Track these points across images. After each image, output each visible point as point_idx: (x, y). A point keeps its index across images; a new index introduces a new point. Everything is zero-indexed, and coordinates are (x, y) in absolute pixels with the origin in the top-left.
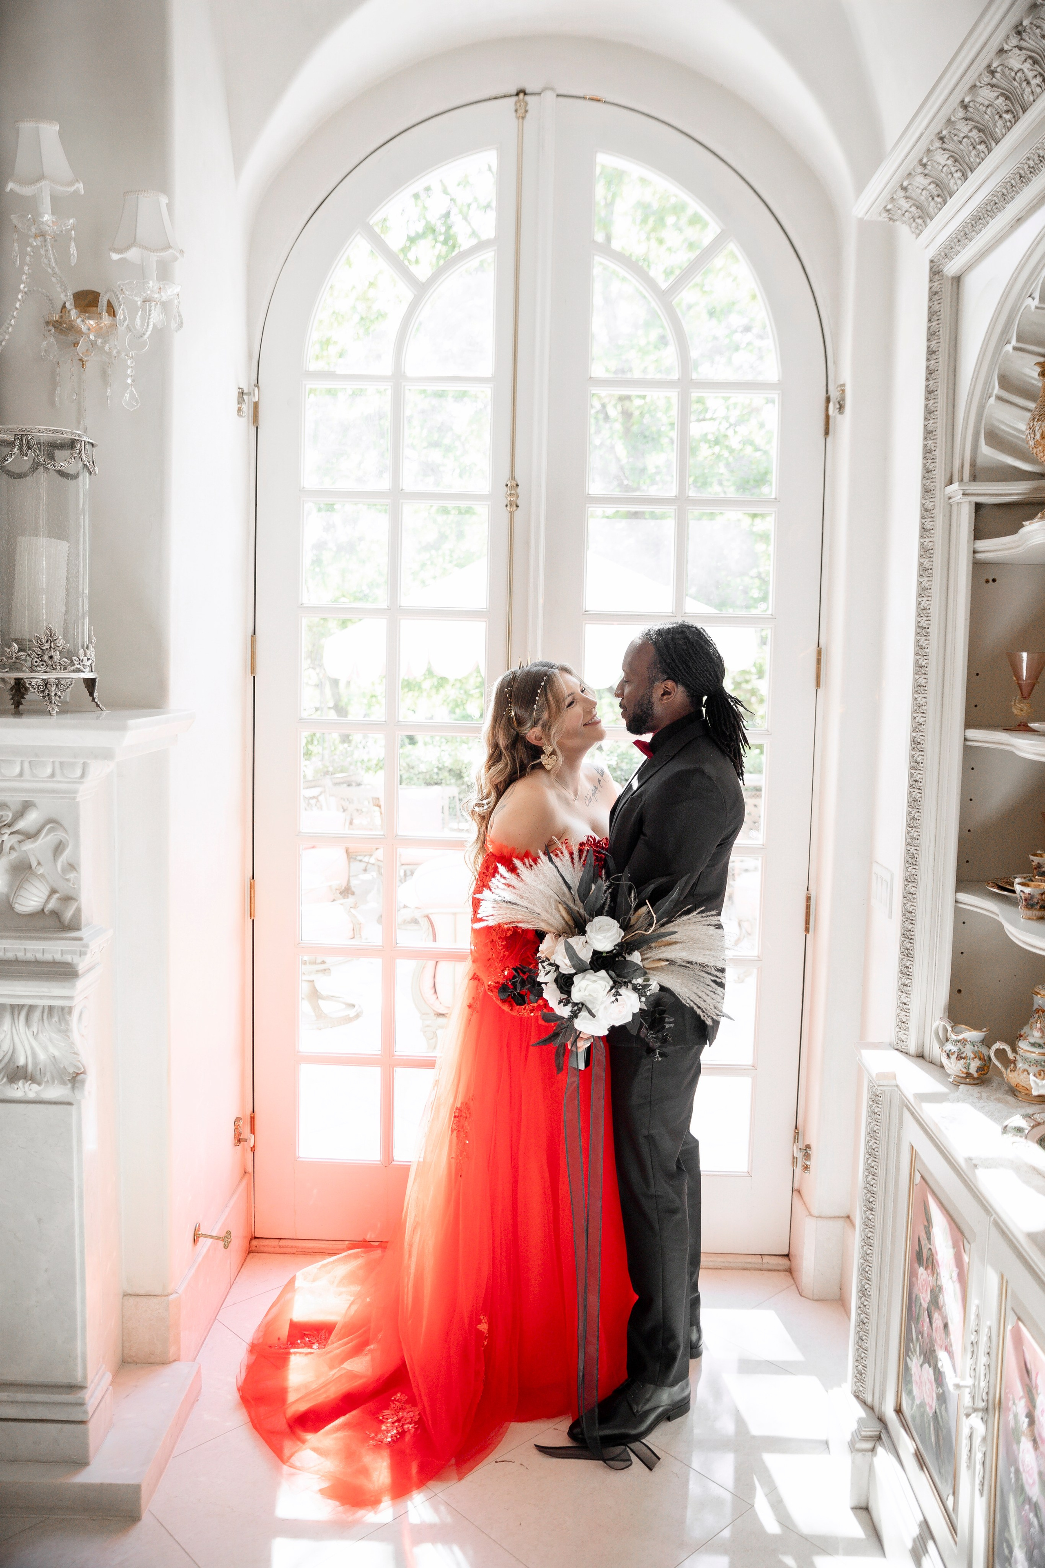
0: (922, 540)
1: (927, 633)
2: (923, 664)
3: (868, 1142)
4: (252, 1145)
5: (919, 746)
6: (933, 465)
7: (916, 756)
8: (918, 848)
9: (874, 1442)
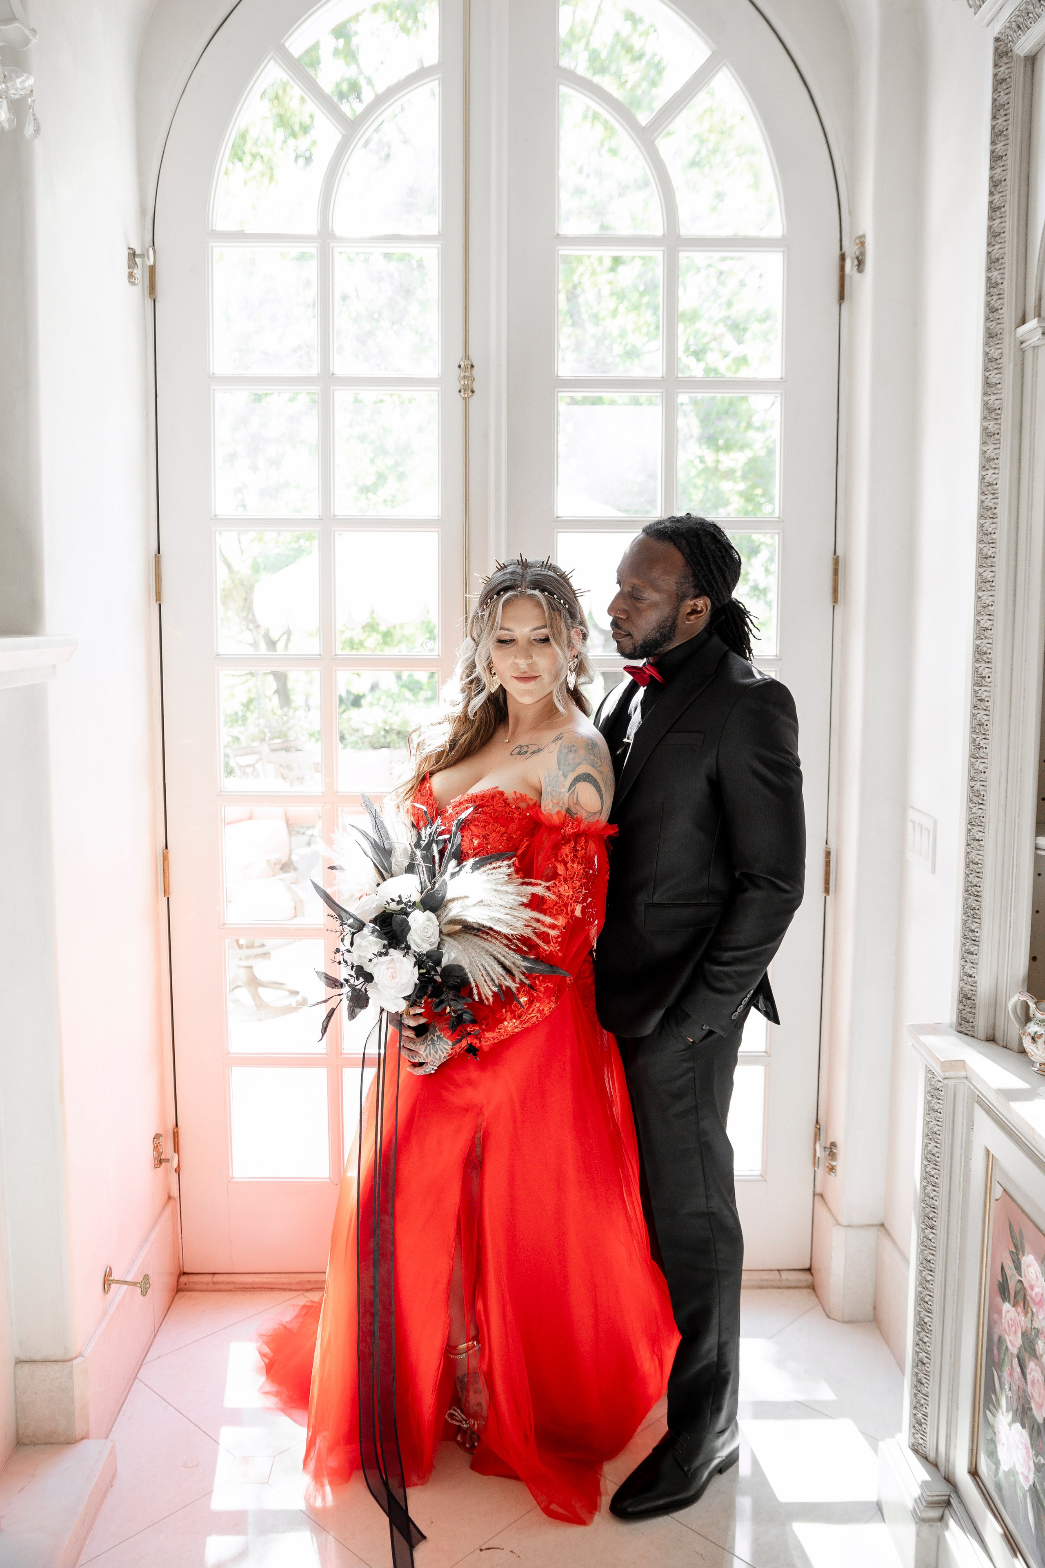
0: (986, 399)
1: (994, 514)
2: (990, 553)
3: (926, 1146)
4: (175, 1165)
5: (984, 657)
6: (1000, 302)
7: (981, 669)
8: (984, 784)
9: (941, 1510)
